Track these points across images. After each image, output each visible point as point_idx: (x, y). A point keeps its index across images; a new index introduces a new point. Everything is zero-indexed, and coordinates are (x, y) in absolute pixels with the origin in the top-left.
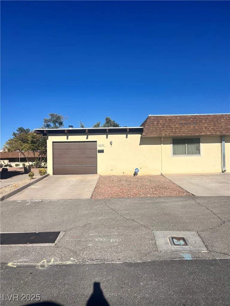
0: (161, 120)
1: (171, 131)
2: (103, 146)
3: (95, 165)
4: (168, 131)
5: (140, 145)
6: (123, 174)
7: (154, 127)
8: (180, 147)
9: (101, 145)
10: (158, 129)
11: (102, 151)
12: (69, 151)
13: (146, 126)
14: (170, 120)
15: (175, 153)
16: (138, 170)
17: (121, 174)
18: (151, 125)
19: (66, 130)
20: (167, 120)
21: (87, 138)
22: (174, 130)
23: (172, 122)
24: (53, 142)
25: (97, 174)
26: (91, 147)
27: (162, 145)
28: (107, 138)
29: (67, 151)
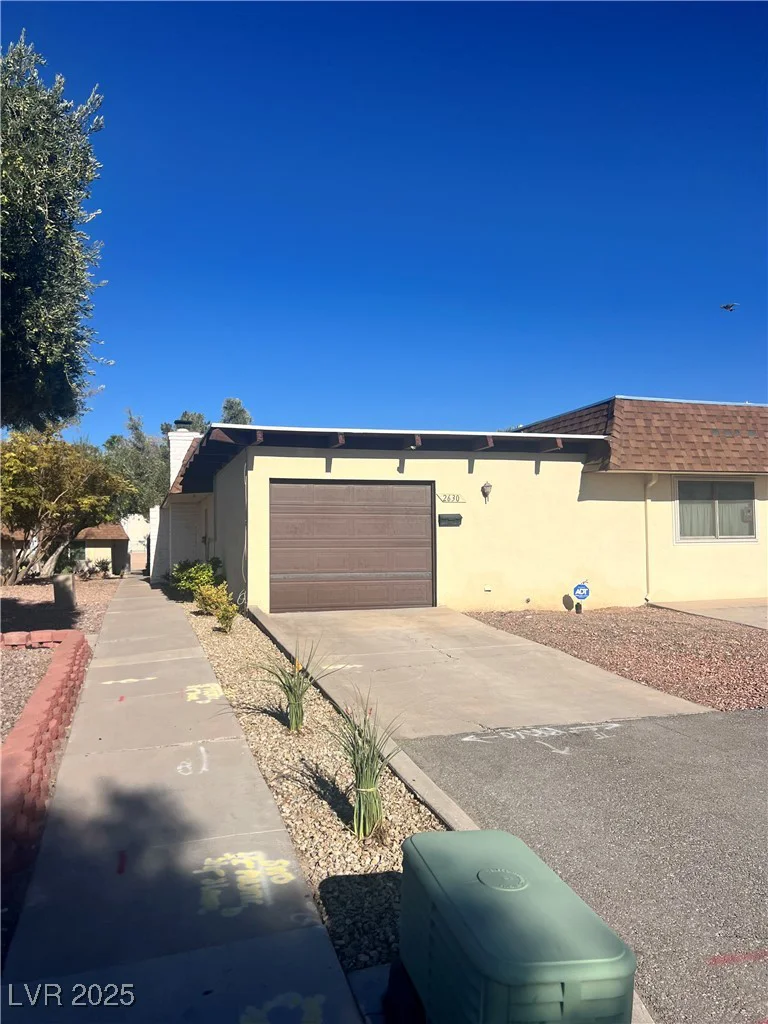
0: (656, 417)
1: (693, 453)
2: (457, 499)
3: (423, 574)
4: (683, 453)
5: (580, 499)
6: (527, 606)
7: (640, 438)
8: (700, 509)
9: (451, 497)
10: (653, 445)
11: (454, 521)
12: (329, 518)
13: (615, 434)
14: (681, 416)
15: (687, 530)
17: (520, 606)
18: (630, 430)
20: (674, 417)
21: (401, 469)
22: (701, 454)
23: (687, 425)
24: (273, 481)
26: (410, 504)
27: (649, 501)
28: (471, 471)
29: (324, 518)
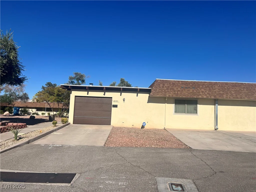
0: (166, 84)
1: (174, 93)
3: (109, 118)
4: (171, 92)
5: (147, 103)
6: (133, 127)
7: (160, 89)
8: (181, 107)
9: (116, 101)
10: (163, 90)
11: (116, 106)
12: (89, 105)
13: (153, 88)
14: (174, 83)
15: (176, 111)
16: (145, 124)
17: (131, 127)
18: (158, 87)
19: (87, 87)
20: (171, 84)
21: (104, 95)
22: (176, 93)
23: (175, 86)
24: (76, 96)
25: (110, 125)
26: (107, 102)
27: (166, 104)
28: (121, 95)
29: (87, 104)
